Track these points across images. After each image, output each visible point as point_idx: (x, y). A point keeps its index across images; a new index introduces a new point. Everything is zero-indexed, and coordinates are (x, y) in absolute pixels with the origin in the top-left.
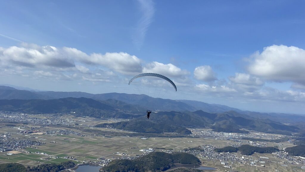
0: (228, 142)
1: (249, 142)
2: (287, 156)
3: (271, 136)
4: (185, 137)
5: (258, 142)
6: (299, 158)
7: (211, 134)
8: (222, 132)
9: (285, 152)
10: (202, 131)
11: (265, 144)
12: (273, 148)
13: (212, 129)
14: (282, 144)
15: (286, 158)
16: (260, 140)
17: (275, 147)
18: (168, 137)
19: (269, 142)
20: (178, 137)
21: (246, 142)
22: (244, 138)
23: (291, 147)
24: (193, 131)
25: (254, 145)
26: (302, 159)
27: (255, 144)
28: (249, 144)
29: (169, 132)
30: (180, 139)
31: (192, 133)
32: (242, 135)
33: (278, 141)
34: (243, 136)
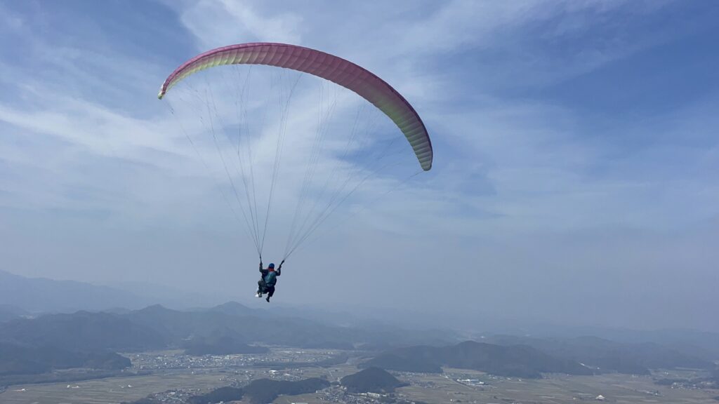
0: (222, 377)
1: (267, 372)
2: (346, 394)
3: (315, 354)
4: (113, 376)
5: (287, 370)
6: (368, 396)
7: (182, 362)
8: (208, 355)
9: (342, 387)
10: (159, 356)
11: (302, 374)
12: (317, 379)
13: (183, 351)
14: (336, 370)
15: (344, 399)
16: (291, 365)
17: (322, 376)
18: (63, 381)
19: (310, 369)
20: (91, 378)
21: (261, 374)
22: (257, 365)
23: (352, 374)
24: (134, 360)
25: (279, 378)
26: (372, 397)
27: (282, 374)
28: (269, 378)
29: (68, 368)
30: (100, 382)
31: (133, 365)
32: (254, 357)
33: (327, 364)
34: (255, 360)
